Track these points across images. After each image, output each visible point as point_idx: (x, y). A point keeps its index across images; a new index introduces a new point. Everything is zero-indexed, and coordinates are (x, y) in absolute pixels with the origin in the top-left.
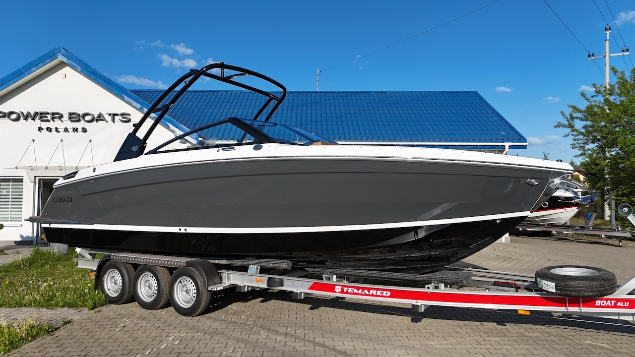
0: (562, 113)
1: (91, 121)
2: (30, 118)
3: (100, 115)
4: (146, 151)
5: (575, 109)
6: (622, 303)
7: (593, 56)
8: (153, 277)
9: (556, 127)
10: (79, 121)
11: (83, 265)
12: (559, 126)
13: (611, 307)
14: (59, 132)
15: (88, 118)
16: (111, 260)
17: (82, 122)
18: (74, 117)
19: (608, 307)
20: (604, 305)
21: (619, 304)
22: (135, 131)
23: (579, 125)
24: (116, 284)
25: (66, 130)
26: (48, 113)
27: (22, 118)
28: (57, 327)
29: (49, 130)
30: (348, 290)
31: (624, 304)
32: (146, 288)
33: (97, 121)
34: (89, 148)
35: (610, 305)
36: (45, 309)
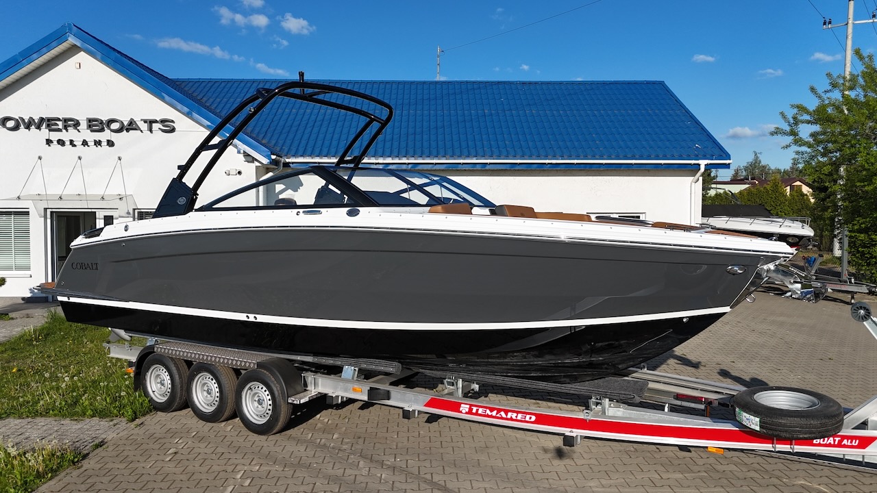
0: (782, 114)
1: (119, 131)
2: (33, 127)
3: (131, 123)
4: (197, 206)
5: (802, 109)
6: (849, 441)
7: (830, 23)
8: (212, 380)
9: (772, 134)
10: (102, 130)
11: (118, 353)
12: (776, 133)
13: (834, 446)
14: (75, 146)
15: (115, 126)
16: (154, 352)
17: (107, 131)
18: (96, 125)
19: (830, 445)
20: (824, 443)
21: (845, 442)
22: (181, 175)
23: (805, 131)
24: (163, 385)
25: (85, 143)
26: (59, 119)
27: (22, 126)
28: (85, 452)
29: (61, 142)
30: (477, 410)
31: (851, 442)
32: (205, 394)
33: (128, 130)
34: (118, 170)
35: (832, 443)
36: (67, 421)
